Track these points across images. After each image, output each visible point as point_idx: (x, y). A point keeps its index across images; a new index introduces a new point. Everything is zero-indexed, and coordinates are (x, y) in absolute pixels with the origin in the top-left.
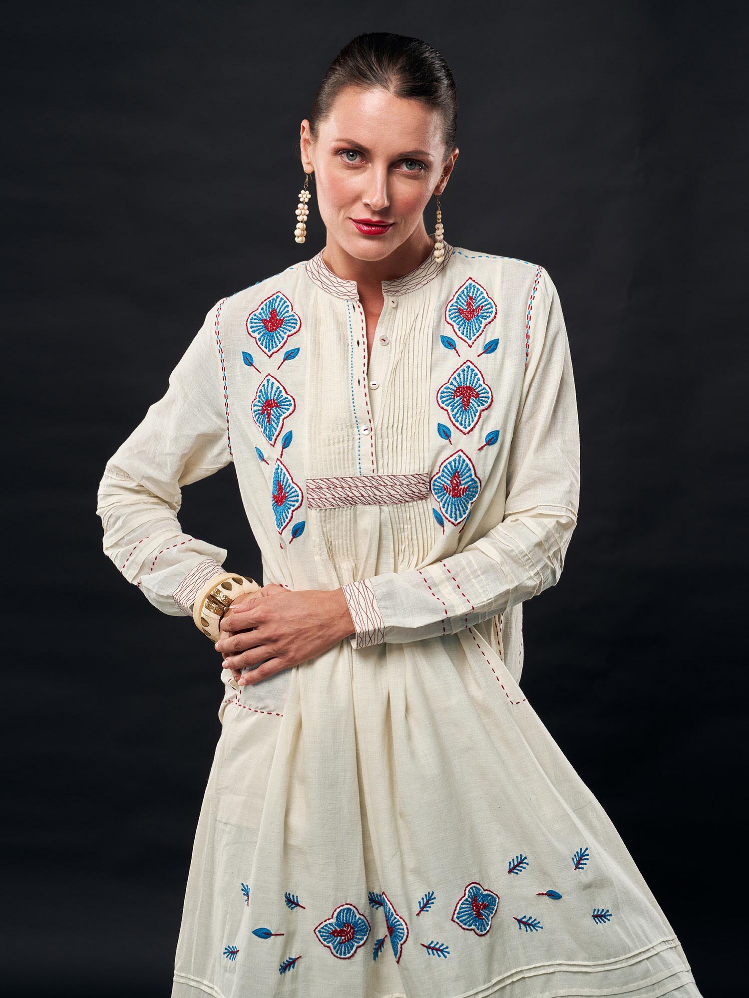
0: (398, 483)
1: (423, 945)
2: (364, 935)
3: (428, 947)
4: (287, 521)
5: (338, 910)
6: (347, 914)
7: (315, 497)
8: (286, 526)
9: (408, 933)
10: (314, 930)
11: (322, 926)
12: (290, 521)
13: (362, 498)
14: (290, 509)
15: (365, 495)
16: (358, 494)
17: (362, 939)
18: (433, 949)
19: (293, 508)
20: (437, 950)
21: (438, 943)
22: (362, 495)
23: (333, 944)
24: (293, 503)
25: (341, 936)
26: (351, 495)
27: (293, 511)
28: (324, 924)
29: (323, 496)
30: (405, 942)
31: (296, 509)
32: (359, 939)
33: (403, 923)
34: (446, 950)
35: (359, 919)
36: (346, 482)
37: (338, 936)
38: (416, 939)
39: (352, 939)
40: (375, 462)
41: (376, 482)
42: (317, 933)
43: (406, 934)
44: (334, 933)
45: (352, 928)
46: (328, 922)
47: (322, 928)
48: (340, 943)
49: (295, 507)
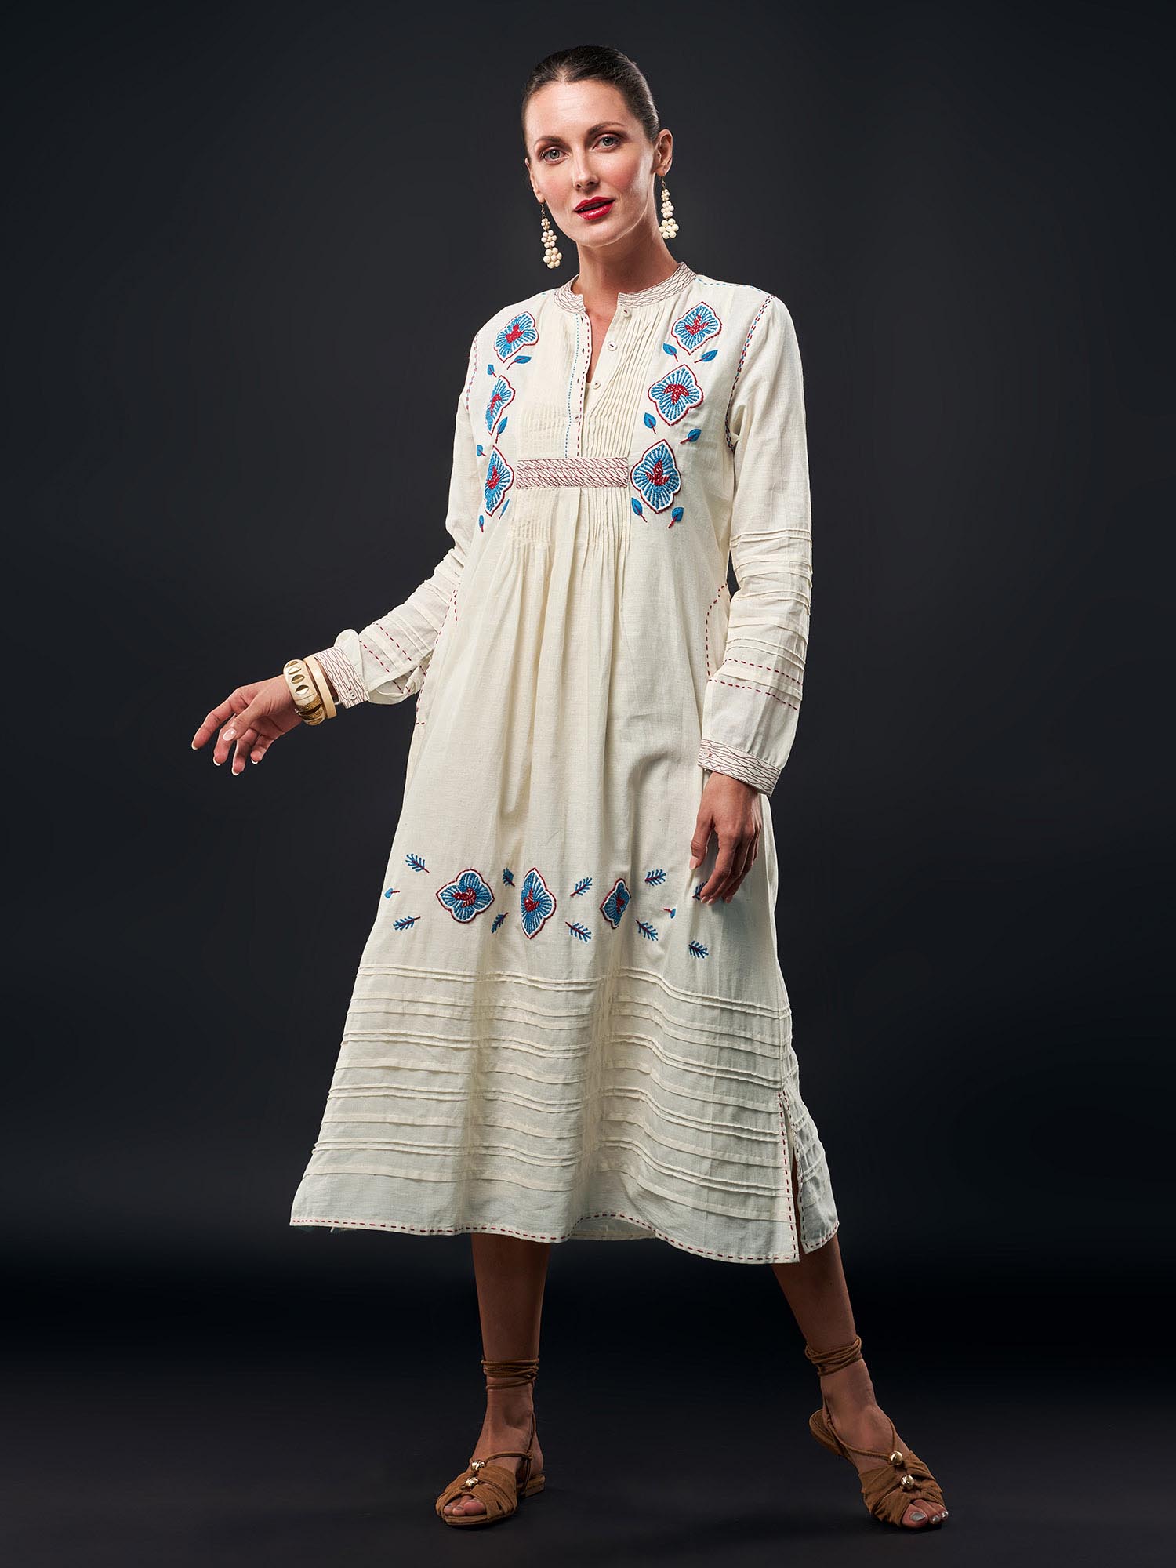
0: (599, 466)
1: (568, 924)
2: (486, 903)
3: (573, 928)
4: (499, 501)
5: (463, 874)
6: (471, 879)
7: (524, 476)
8: (498, 506)
9: (555, 909)
10: (437, 894)
11: (445, 889)
12: (502, 501)
13: (564, 479)
14: (501, 489)
15: (568, 476)
16: (561, 476)
17: (482, 907)
18: (577, 930)
19: (504, 489)
20: (580, 933)
21: (583, 927)
22: (565, 477)
23: (455, 907)
24: (504, 484)
25: (463, 900)
26: (555, 476)
27: (505, 491)
28: (448, 886)
29: (530, 476)
30: (549, 917)
31: (507, 489)
32: (479, 905)
33: (552, 899)
34: (589, 935)
35: (483, 886)
36: (553, 464)
37: (460, 899)
38: (563, 916)
39: (472, 904)
40: (580, 446)
41: (578, 464)
42: (440, 896)
43: (552, 909)
44: (457, 896)
45: (473, 893)
46: (452, 884)
47: (445, 891)
48: (461, 906)
49: (507, 487)
